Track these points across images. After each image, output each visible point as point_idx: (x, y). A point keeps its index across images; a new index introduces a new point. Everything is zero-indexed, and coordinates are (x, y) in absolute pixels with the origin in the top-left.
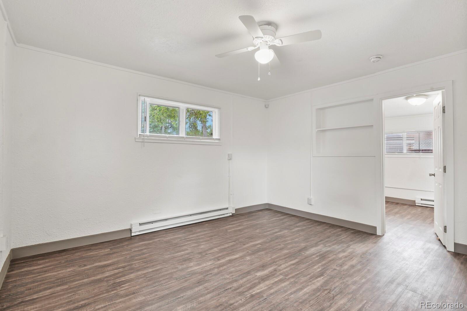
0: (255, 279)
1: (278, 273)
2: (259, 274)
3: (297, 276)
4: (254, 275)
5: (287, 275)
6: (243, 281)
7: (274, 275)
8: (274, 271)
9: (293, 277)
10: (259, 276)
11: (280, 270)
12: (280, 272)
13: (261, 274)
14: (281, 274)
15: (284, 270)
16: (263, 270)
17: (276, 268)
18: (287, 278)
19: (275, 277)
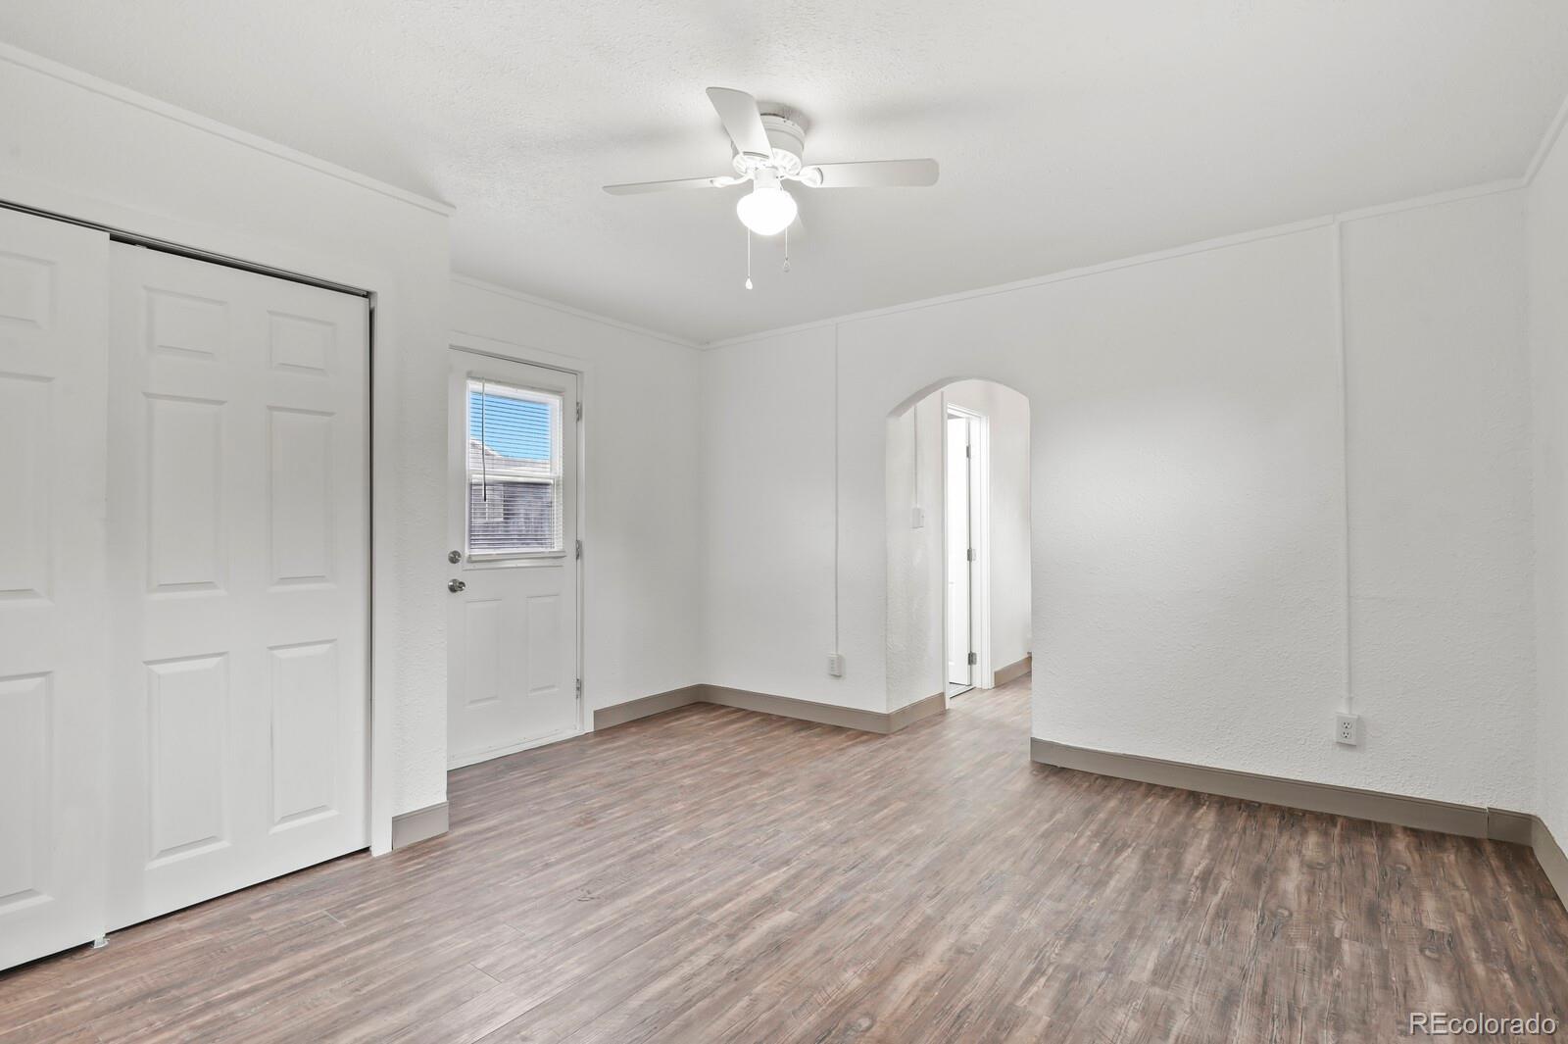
0: (791, 899)
1: (722, 927)
2: (783, 917)
3: (660, 925)
4: (801, 911)
5: (696, 923)
6: (824, 891)
7: (738, 919)
8: (737, 935)
9: (676, 922)
10: (783, 911)
11: (716, 939)
12: (717, 931)
13: (777, 917)
14: (714, 925)
15: (699, 941)
16: (774, 932)
17: (730, 946)
18: (694, 917)
19: (734, 913)
